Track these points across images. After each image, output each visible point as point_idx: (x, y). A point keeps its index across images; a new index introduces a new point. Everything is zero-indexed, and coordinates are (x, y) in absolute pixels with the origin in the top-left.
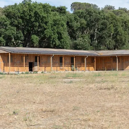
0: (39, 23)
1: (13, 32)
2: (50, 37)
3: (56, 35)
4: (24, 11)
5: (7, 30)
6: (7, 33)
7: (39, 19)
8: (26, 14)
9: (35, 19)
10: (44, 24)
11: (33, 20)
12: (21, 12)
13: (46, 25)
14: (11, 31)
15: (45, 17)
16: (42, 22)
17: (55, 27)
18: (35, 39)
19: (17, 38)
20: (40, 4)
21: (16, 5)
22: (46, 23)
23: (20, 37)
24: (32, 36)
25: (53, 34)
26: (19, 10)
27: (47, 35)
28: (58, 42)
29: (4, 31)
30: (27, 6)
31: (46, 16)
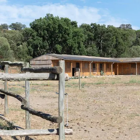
0: (62, 34)
1: (40, 42)
2: (72, 46)
3: (77, 45)
4: (49, 24)
5: (35, 40)
6: (35, 42)
7: (62, 30)
8: (51, 27)
9: (59, 31)
10: (66, 35)
11: (57, 31)
12: (47, 25)
13: (68, 36)
14: (38, 41)
15: (67, 29)
16: (64, 34)
17: (76, 38)
18: (59, 48)
19: (43, 47)
20: (62, 19)
21: (41, 19)
22: (68, 34)
23: (46, 46)
24: (56, 45)
25: (74, 44)
26: (45, 23)
27: (70, 45)
28: (77, 51)
29: (32, 41)
30: (51, 20)
31: (69, 29)
